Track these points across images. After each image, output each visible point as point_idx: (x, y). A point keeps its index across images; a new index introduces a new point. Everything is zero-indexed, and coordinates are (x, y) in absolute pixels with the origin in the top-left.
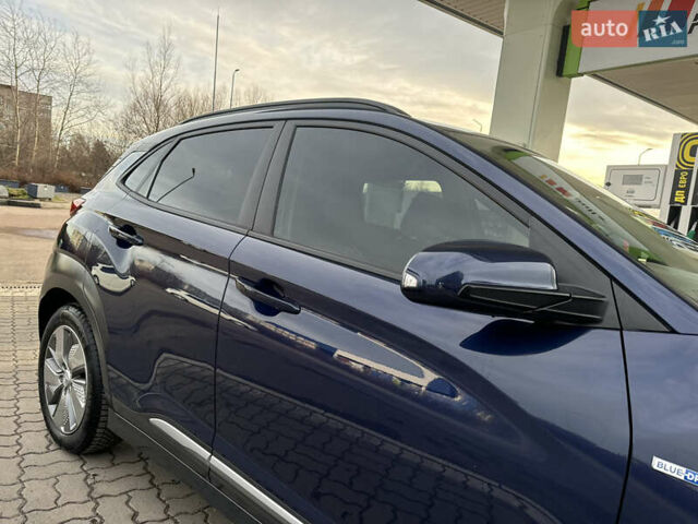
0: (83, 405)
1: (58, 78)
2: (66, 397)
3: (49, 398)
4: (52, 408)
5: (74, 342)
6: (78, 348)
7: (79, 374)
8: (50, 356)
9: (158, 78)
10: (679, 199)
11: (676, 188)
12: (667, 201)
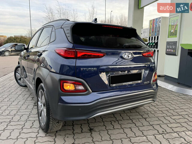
10: (150, 36)
11: (150, 33)
12: (149, 36)
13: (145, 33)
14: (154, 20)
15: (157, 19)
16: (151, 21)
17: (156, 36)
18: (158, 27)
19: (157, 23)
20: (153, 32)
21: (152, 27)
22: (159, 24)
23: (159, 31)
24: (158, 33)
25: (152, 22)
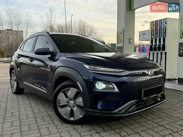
0: (16, 85)
1: (23, 25)
2: (14, 85)
3: (12, 87)
4: (12, 88)
5: (14, 76)
6: (15, 76)
7: (15, 81)
8: (12, 79)
9: (50, 21)
10: (152, 37)
11: (151, 35)
12: (150, 38)
13: (145, 35)
14: (157, 21)
15: (161, 20)
16: (152, 23)
17: (161, 37)
18: (163, 29)
19: (162, 25)
20: (156, 33)
21: (154, 29)
22: (165, 25)
23: (165, 32)
24: (164, 34)
25: (154, 23)
